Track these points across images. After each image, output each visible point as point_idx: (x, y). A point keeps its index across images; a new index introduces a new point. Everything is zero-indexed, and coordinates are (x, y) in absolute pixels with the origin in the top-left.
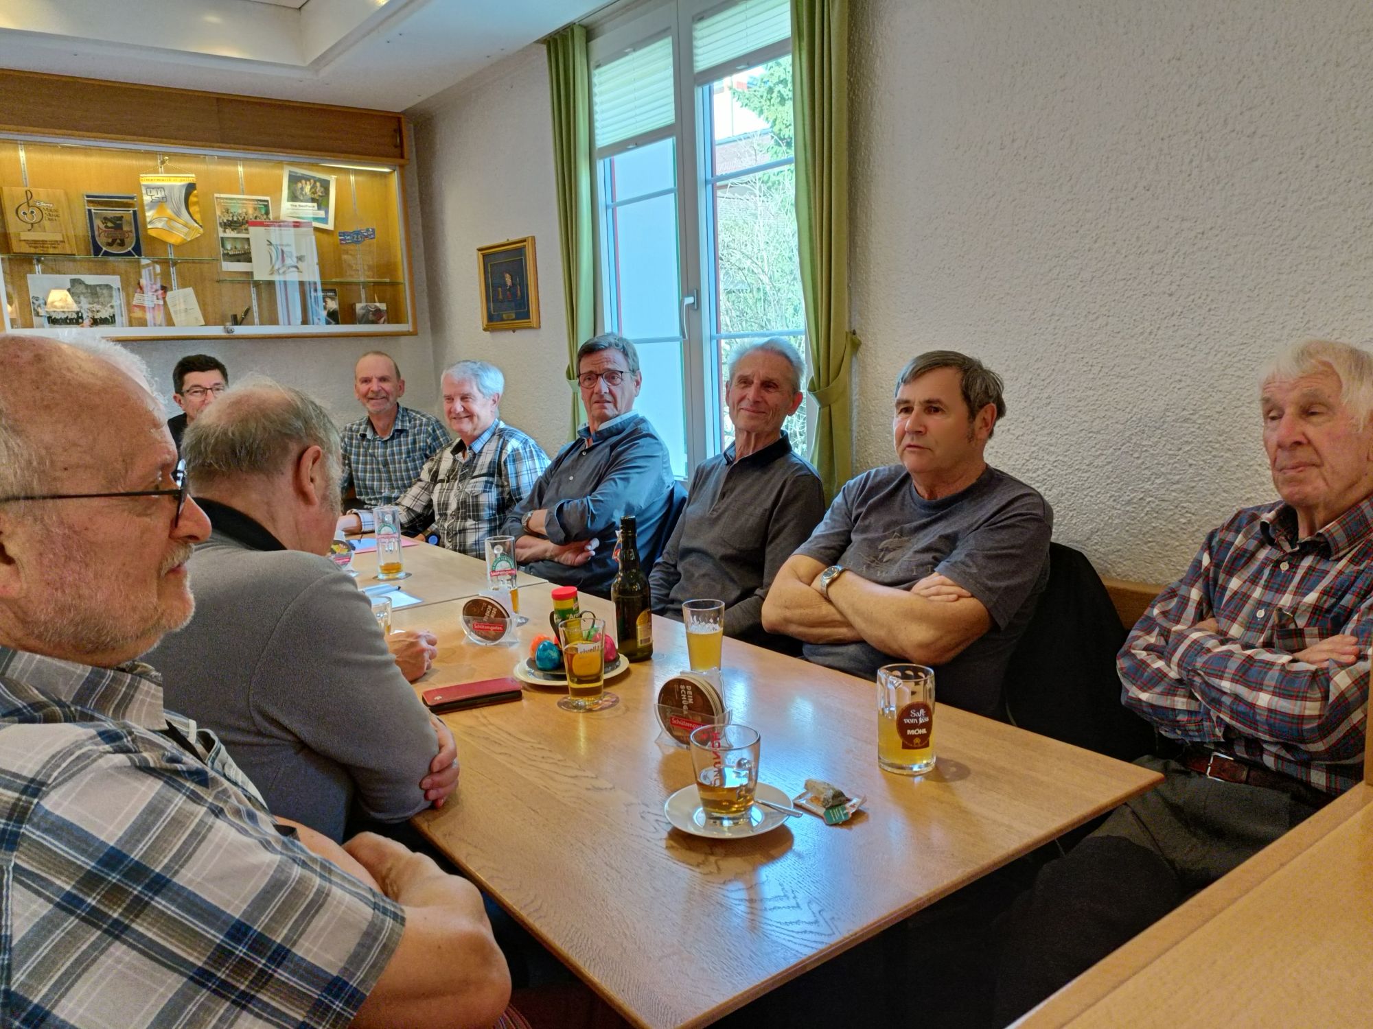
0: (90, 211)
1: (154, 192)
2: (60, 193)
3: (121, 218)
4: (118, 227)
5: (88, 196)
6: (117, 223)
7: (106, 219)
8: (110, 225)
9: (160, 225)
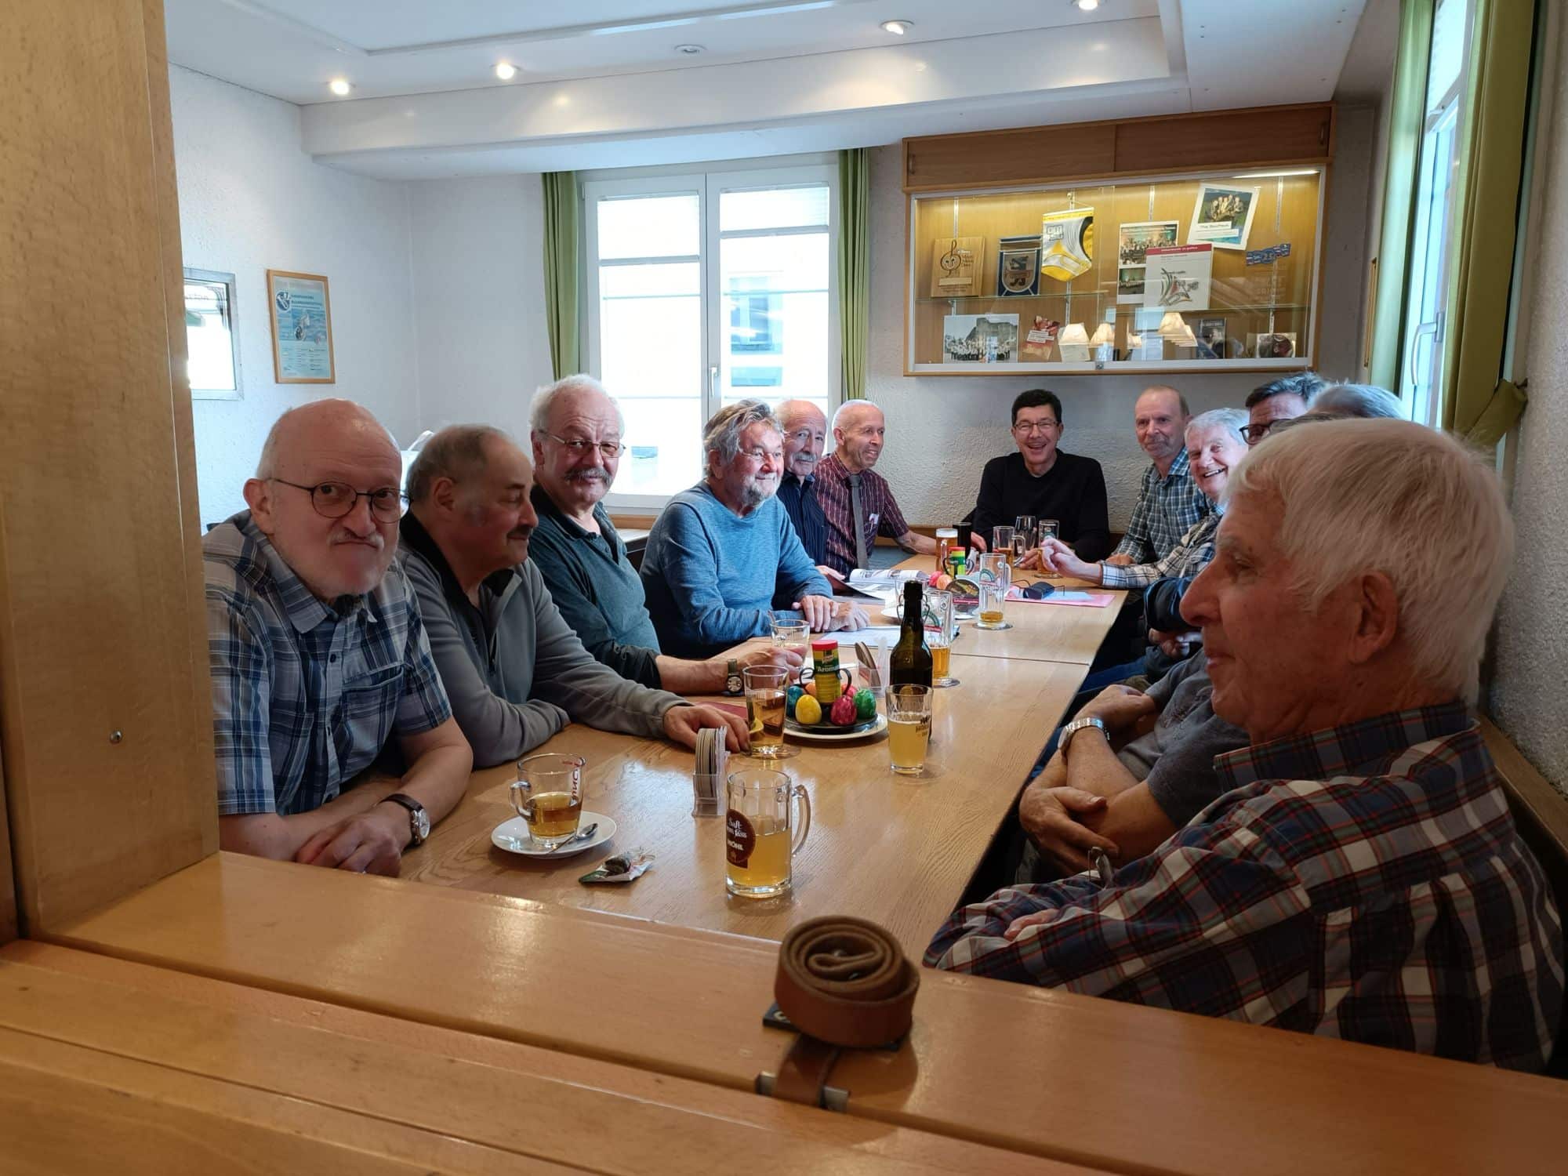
0: (1002, 254)
1: (1053, 230)
2: (979, 239)
3: (1025, 259)
4: (1023, 267)
5: (1002, 240)
6: (1022, 263)
7: (1013, 260)
8: (1016, 265)
9: (1053, 262)
